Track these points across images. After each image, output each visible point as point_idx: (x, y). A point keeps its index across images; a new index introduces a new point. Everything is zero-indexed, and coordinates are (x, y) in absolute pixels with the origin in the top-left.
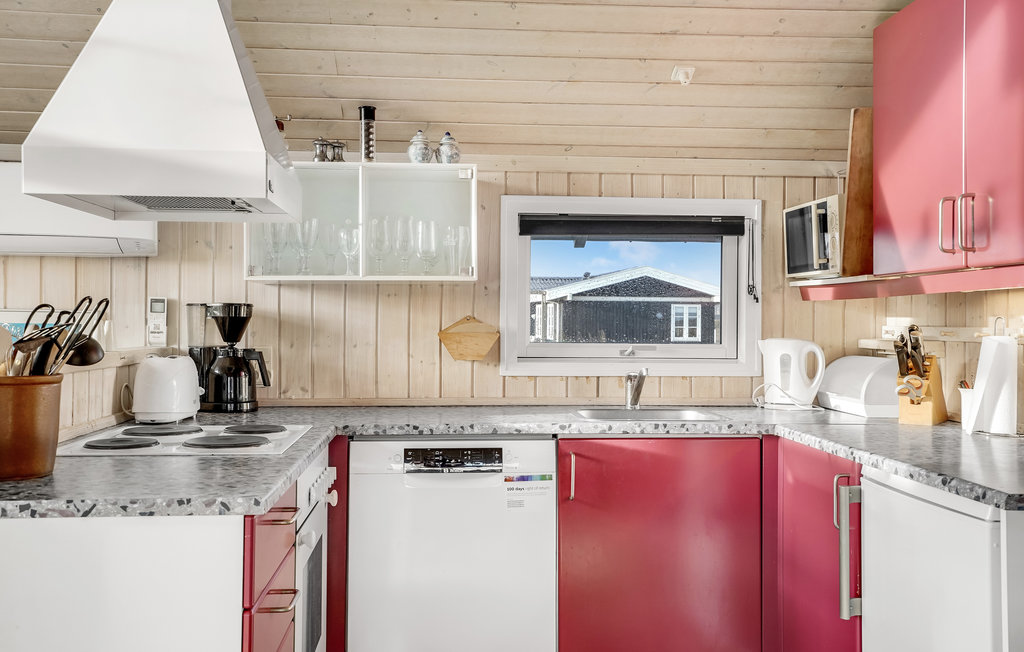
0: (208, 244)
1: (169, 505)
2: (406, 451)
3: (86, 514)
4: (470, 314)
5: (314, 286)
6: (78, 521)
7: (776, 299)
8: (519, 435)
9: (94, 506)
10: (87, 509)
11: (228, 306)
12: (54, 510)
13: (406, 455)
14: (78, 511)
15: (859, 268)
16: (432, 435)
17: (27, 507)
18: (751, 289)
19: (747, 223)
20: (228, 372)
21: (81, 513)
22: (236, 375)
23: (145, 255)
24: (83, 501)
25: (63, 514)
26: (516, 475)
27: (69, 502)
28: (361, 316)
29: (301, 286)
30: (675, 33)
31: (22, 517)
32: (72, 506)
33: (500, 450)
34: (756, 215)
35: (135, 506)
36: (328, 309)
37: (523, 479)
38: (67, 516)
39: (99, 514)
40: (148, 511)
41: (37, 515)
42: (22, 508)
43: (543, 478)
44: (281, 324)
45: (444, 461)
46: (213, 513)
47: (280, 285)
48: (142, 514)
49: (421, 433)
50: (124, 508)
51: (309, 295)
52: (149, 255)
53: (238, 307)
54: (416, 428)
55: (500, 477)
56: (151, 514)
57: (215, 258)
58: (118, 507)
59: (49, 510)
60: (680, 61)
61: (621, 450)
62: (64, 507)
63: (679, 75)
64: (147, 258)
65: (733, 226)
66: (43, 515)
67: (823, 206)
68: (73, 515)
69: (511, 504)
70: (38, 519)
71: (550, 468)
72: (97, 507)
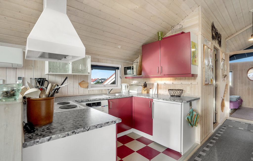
0: (32, 66)
1: (105, 124)
2: (86, 104)
3: (88, 130)
4: (83, 80)
5: (56, 75)
6: (86, 132)
7: (123, 78)
9: (90, 128)
10: (88, 129)
12: (80, 131)
13: (86, 105)
14: (86, 130)
15: (139, 75)
16: (91, 101)
17: (74, 132)
18: (120, 77)
19: (119, 68)
21: (87, 130)
23: (16, 67)
24: (87, 127)
25: (83, 131)
26: (103, 106)
27: (84, 128)
29: (53, 75)
30: (121, 41)
31: (73, 135)
32: (85, 129)
33: (101, 102)
34: (121, 67)
35: (98, 126)
37: (104, 106)
38: (84, 132)
39: (91, 130)
40: (101, 126)
41: (77, 133)
42: (73, 132)
43: (107, 106)
45: (92, 105)
46: (113, 124)
47: (48, 75)
48: (100, 127)
49: (89, 101)
50: (96, 127)
51: (55, 76)
52: (17, 67)
54: (88, 100)
55: (101, 106)
56: (102, 127)
57: (34, 69)
58: (95, 127)
59: (79, 131)
60: (120, 45)
62: (83, 130)
63: (119, 47)
64: (16, 68)
65: (118, 68)
66: (78, 133)
67: (133, 66)
68: (85, 131)
70: (77, 134)
72: (91, 128)
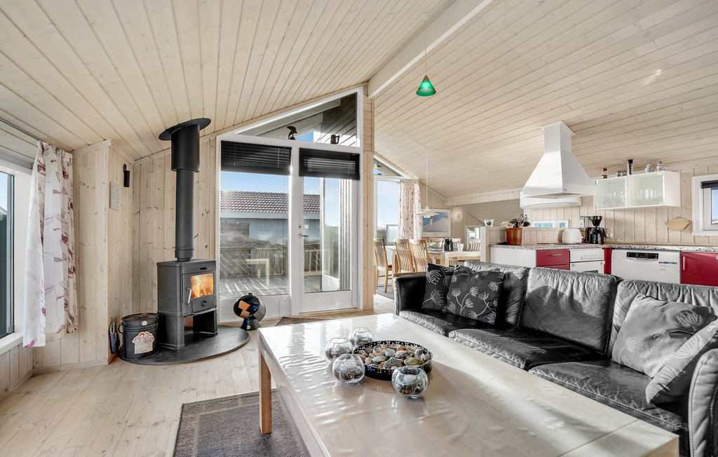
4: (680, 216)
8: (664, 250)
11: (594, 217)
13: (627, 254)
16: (635, 249)
20: (594, 233)
22: (597, 234)
26: (664, 262)
28: (640, 219)
33: (657, 254)
36: (629, 217)
37: (666, 263)
43: (674, 263)
44: (615, 221)
49: (633, 248)
53: (597, 217)
55: (658, 262)
61: (707, 257)
69: (661, 270)
71: (678, 260)
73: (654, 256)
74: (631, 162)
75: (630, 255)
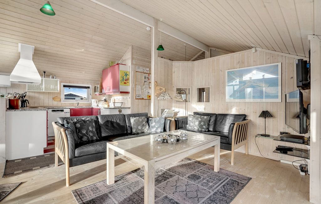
4: (57, 96)
7: (93, 95)
8: (66, 108)
15: (101, 92)
18: (90, 94)
22: (24, 103)
26: (65, 112)
30: (83, 68)
36: (37, 95)
43: (68, 112)
47: (29, 92)
49: (54, 108)
51: (34, 93)
63: (83, 72)
64: (7, 88)
65: (89, 87)
67: (98, 86)
69: (65, 115)
73: (62, 111)
74: (45, 72)
75: (53, 111)
